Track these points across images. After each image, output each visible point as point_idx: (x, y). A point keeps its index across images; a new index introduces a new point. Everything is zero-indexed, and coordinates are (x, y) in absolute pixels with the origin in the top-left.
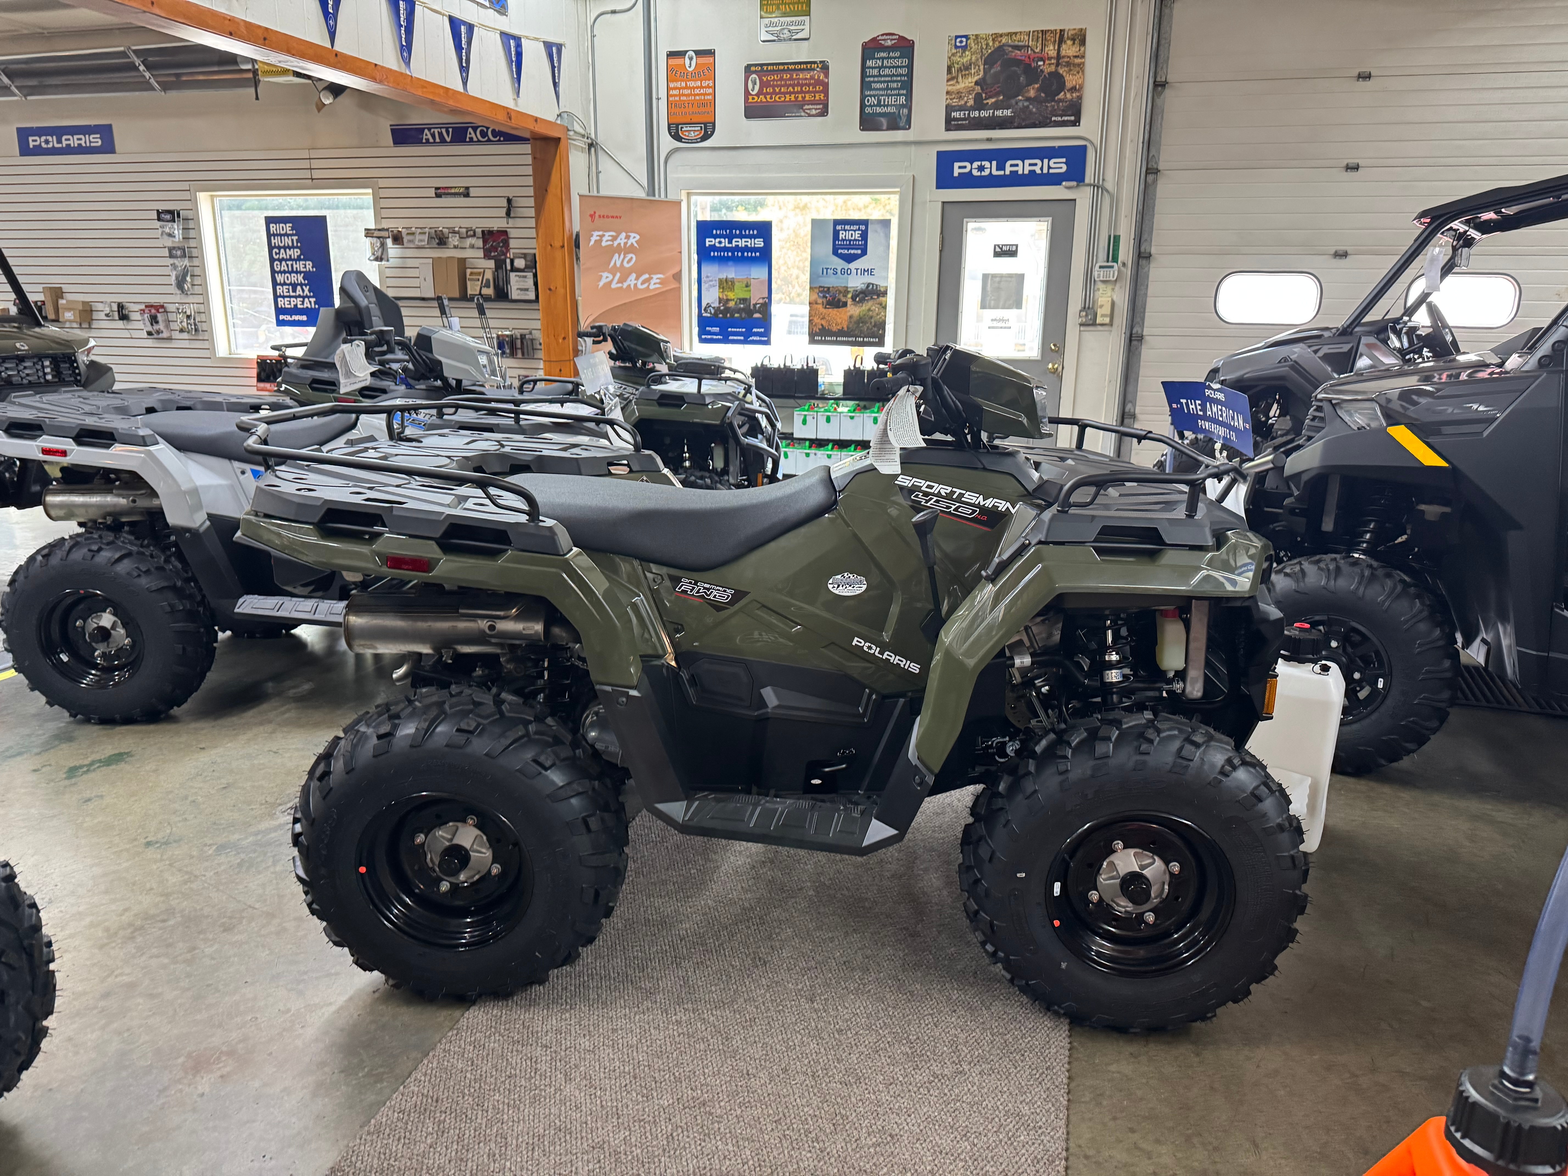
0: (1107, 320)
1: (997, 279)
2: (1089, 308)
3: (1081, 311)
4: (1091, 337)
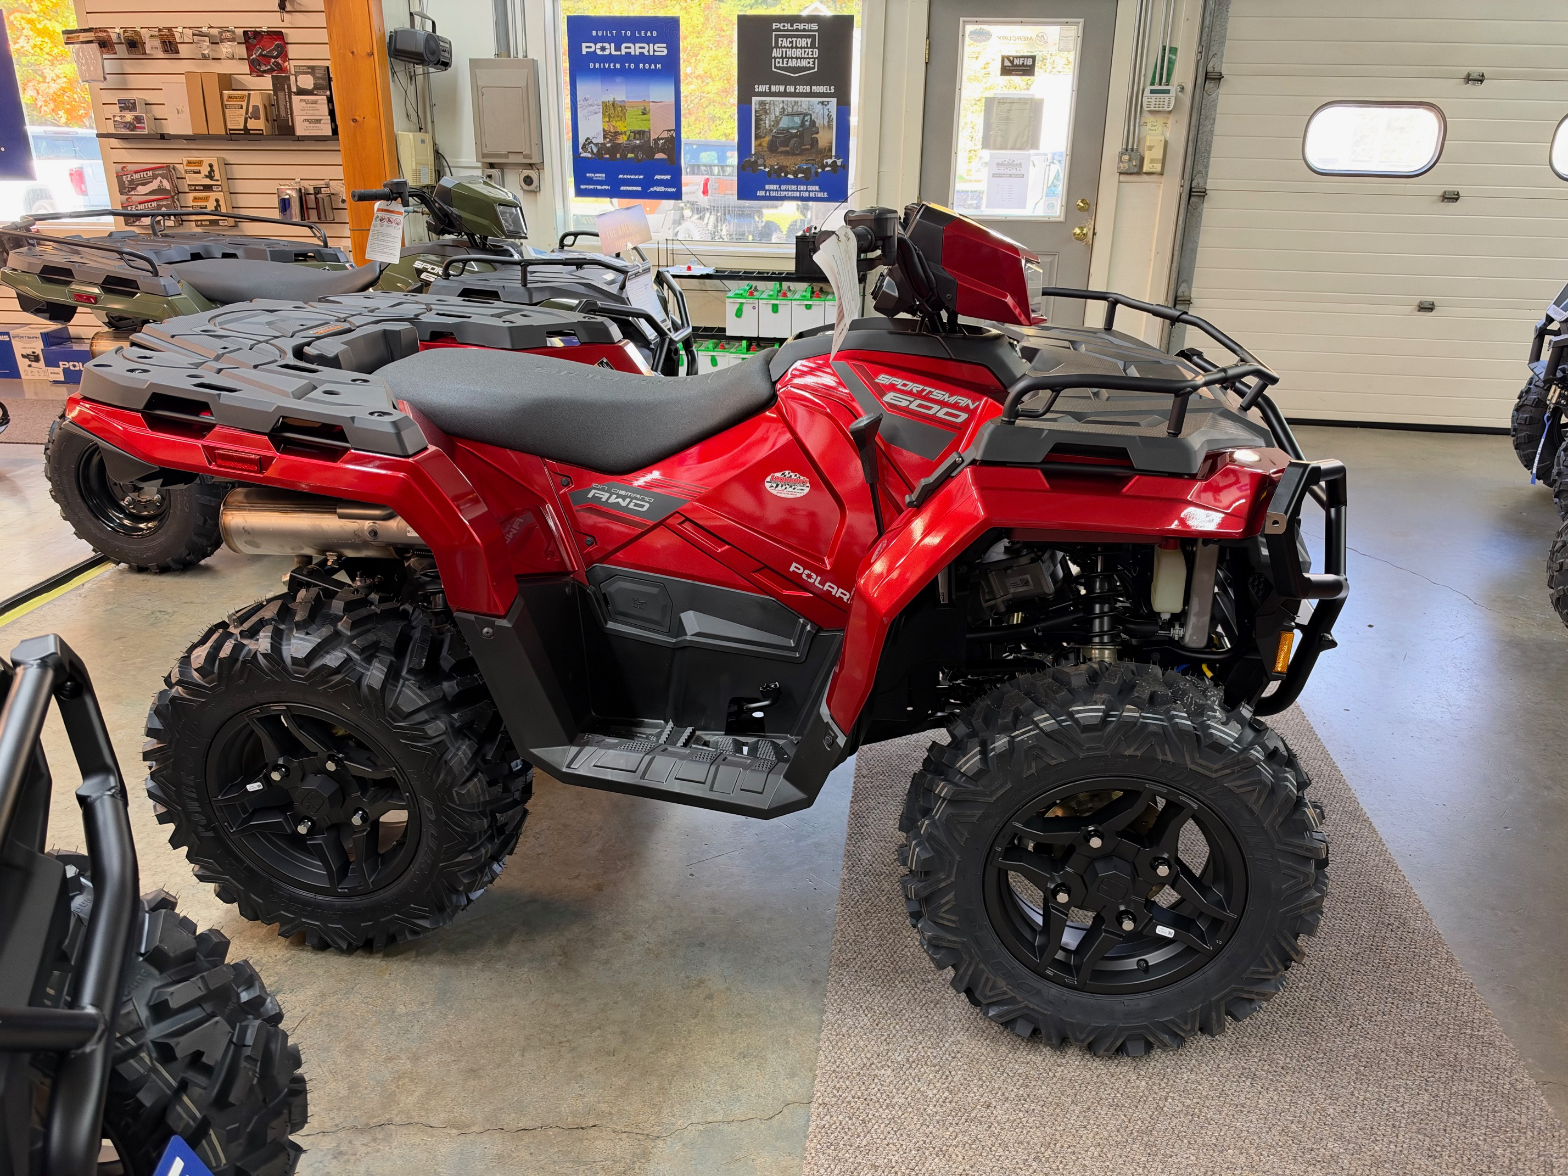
0: (1158, 168)
1: (1007, 106)
2: (1132, 150)
3: (1121, 154)
4: (1136, 189)
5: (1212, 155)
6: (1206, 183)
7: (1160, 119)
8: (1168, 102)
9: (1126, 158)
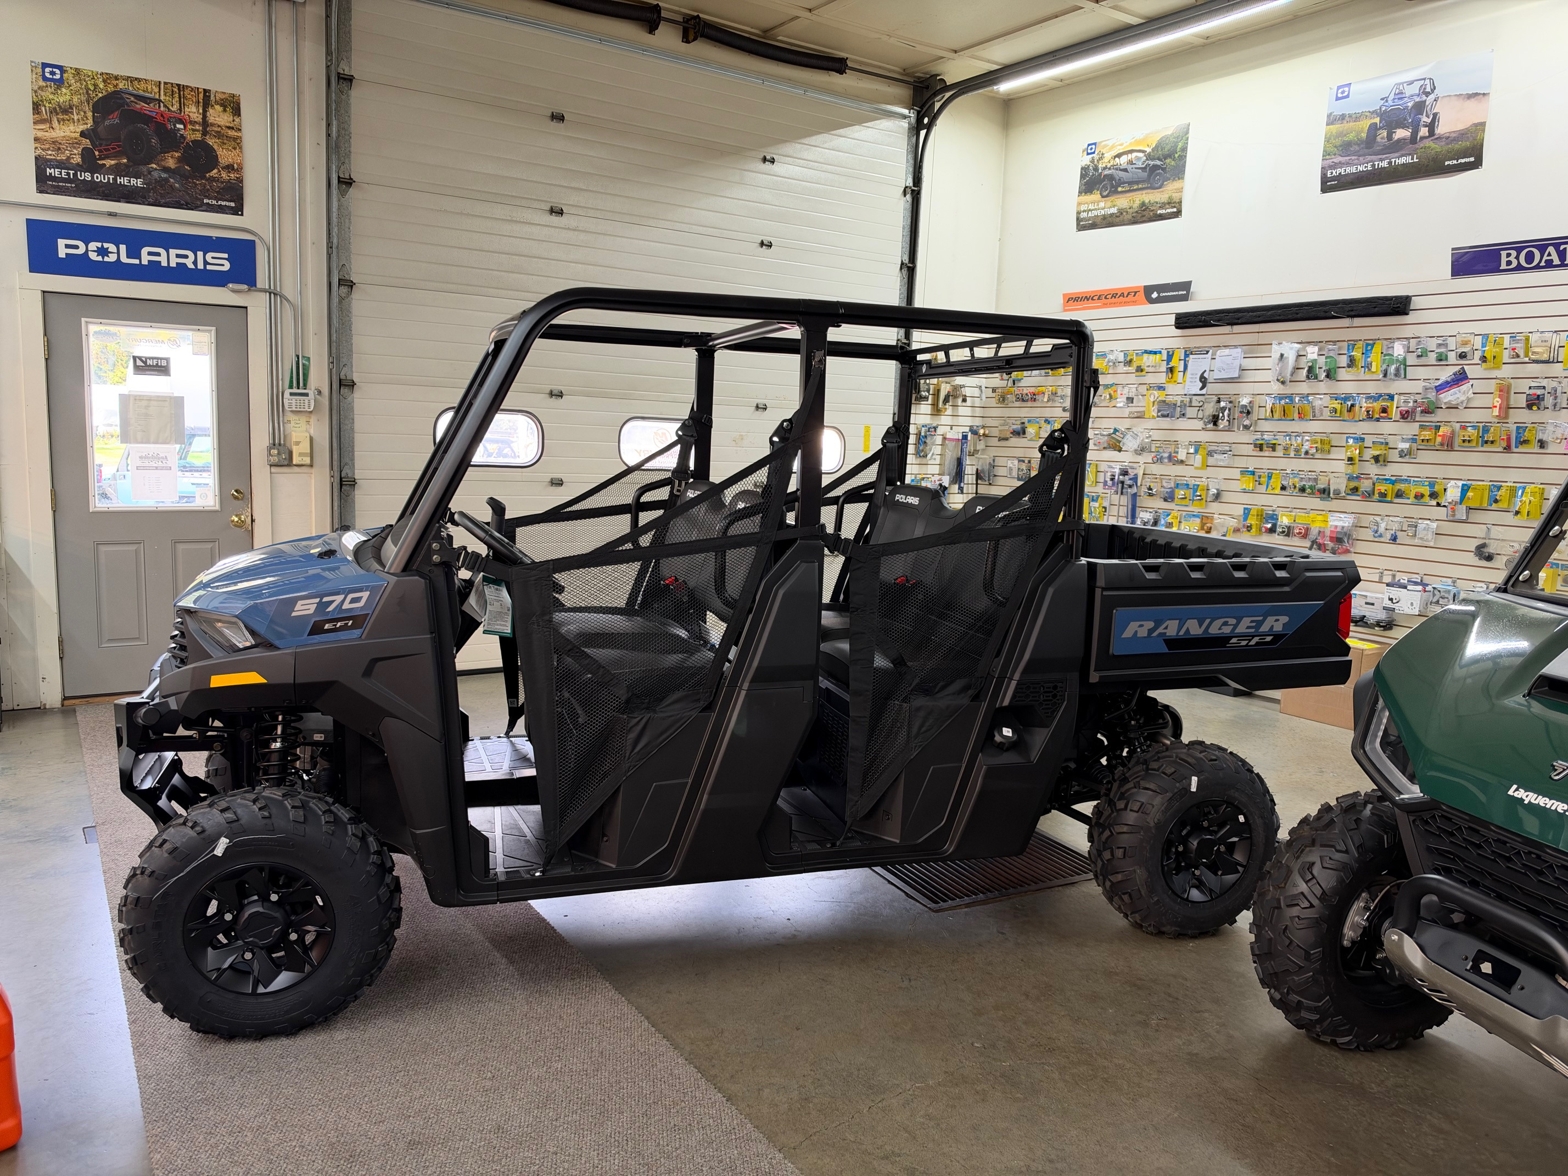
1: (144, 403)
2: (280, 444)
3: (269, 449)
4: (288, 480)
5: (356, 449)
6: (354, 473)
7: (303, 419)
8: (308, 403)
9: (275, 452)
